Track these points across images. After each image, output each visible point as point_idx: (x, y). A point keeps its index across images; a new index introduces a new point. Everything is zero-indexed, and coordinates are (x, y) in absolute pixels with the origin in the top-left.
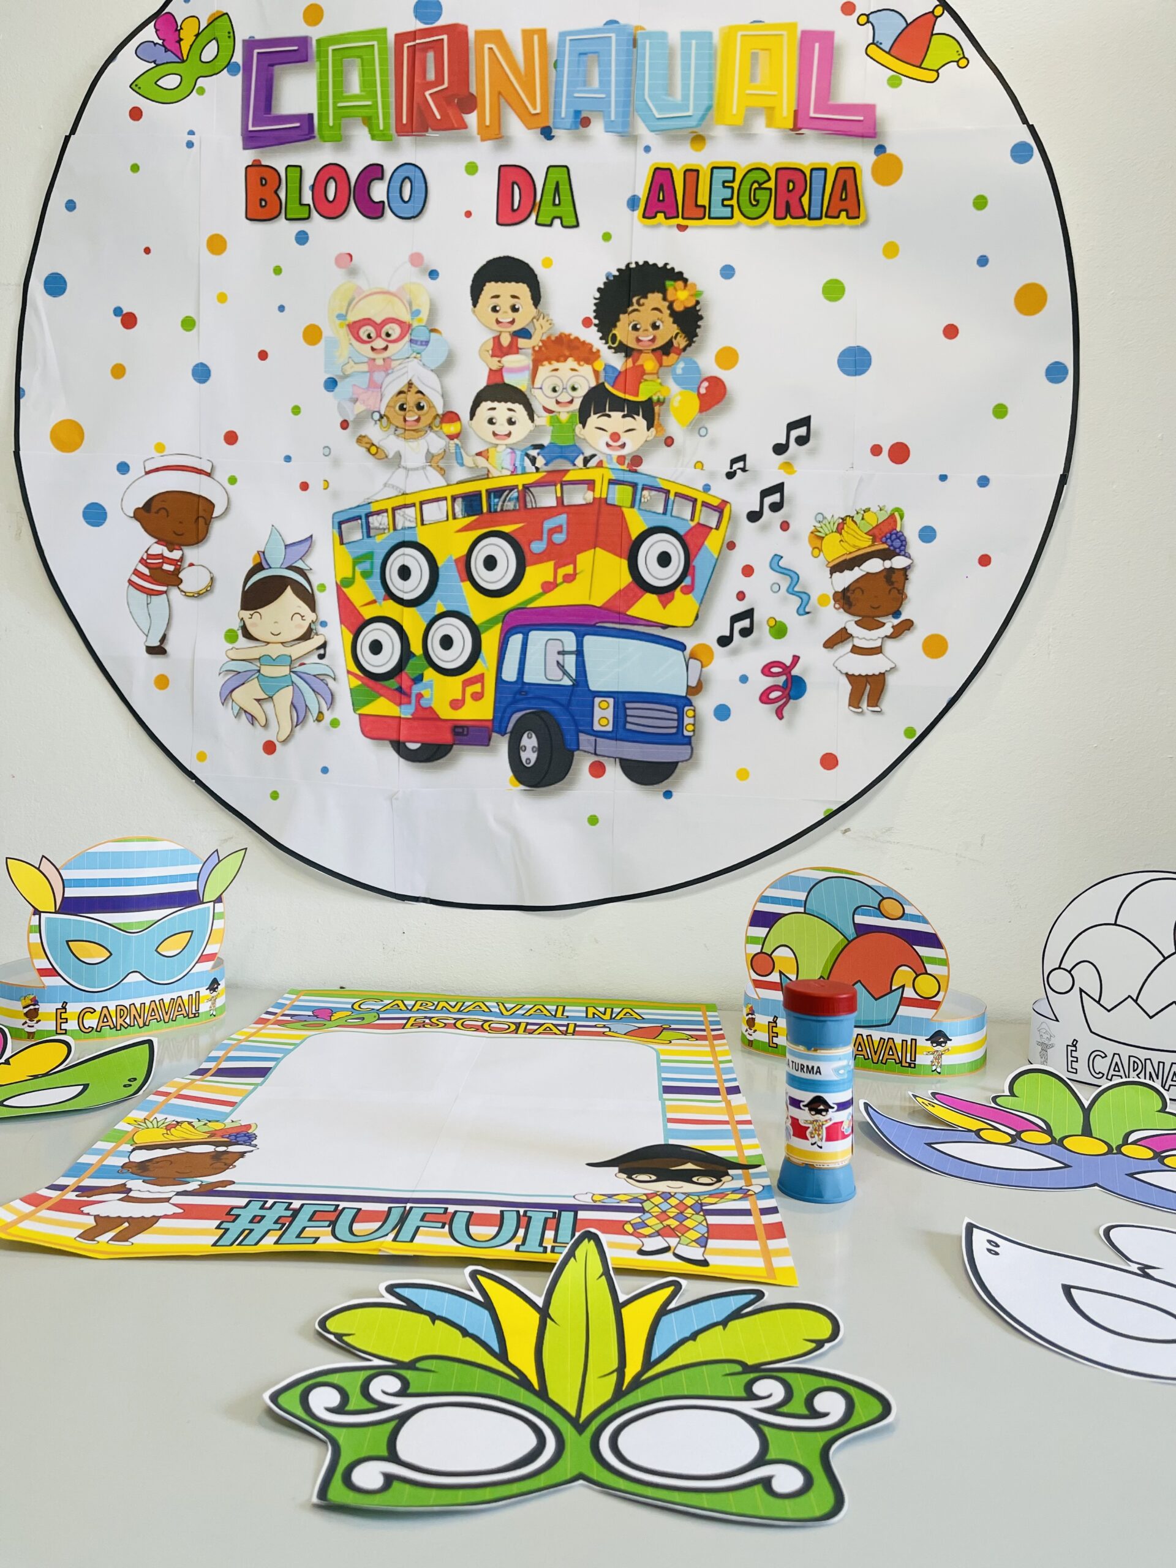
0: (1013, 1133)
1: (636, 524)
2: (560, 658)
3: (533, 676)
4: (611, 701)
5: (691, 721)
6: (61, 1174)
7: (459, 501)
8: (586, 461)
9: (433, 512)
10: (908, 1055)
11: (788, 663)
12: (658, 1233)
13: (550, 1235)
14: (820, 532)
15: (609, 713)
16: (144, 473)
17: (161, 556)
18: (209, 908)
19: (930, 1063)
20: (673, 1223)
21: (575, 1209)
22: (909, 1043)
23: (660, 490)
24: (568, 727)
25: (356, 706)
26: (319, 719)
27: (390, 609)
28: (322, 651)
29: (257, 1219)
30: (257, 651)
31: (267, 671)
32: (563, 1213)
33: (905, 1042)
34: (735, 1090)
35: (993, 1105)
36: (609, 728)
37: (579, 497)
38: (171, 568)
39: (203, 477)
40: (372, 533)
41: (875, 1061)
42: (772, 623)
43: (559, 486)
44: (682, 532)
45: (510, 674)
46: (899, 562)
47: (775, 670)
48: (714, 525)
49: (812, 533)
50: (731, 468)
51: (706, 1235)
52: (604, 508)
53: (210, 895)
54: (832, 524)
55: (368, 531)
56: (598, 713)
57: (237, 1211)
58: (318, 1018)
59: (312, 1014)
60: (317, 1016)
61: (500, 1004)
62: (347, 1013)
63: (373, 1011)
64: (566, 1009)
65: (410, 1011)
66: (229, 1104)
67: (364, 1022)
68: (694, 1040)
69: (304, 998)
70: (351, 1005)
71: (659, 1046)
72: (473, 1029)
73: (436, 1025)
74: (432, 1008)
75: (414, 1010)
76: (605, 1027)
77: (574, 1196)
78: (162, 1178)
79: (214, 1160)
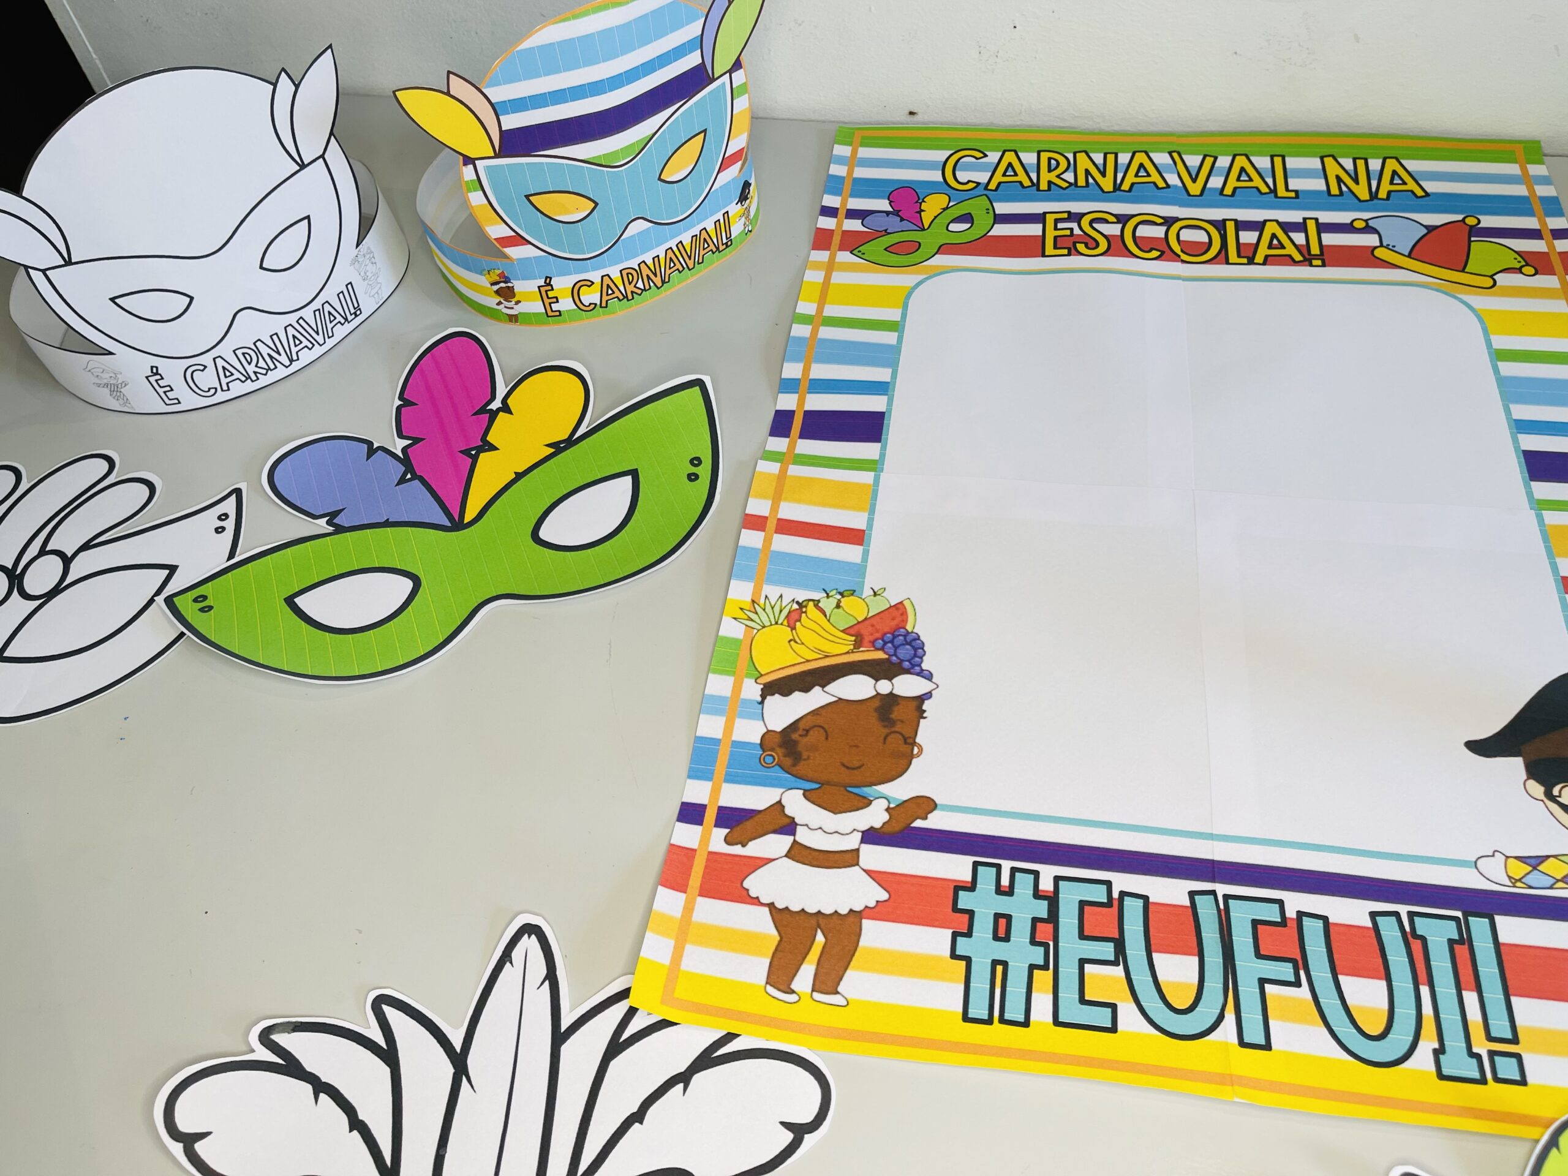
6: (684, 771)
13: (1471, 998)
18: (724, 84)
32: (1470, 918)
53: (722, 64)
57: (965, 900)
58: (902, 220)
59: (890, 209)
60: (899, 216)
61: (1175, 155)
62: (943, 201)
63: (980, 190)
64: (1288, 166)
65: (1038, 189)
66: (854, 537)
67: (977, 232)
68: (1532, 271)
69: (864, 152)
70: (940, 172)
71: (1480, 301)
72: (1155, 254)
73: (1094, 245)
74: (1072, 180)
75: (1044, 186)
76: (1368, 229)
77: (1476, 862)
78: (828, 783)
79: (885, 726)
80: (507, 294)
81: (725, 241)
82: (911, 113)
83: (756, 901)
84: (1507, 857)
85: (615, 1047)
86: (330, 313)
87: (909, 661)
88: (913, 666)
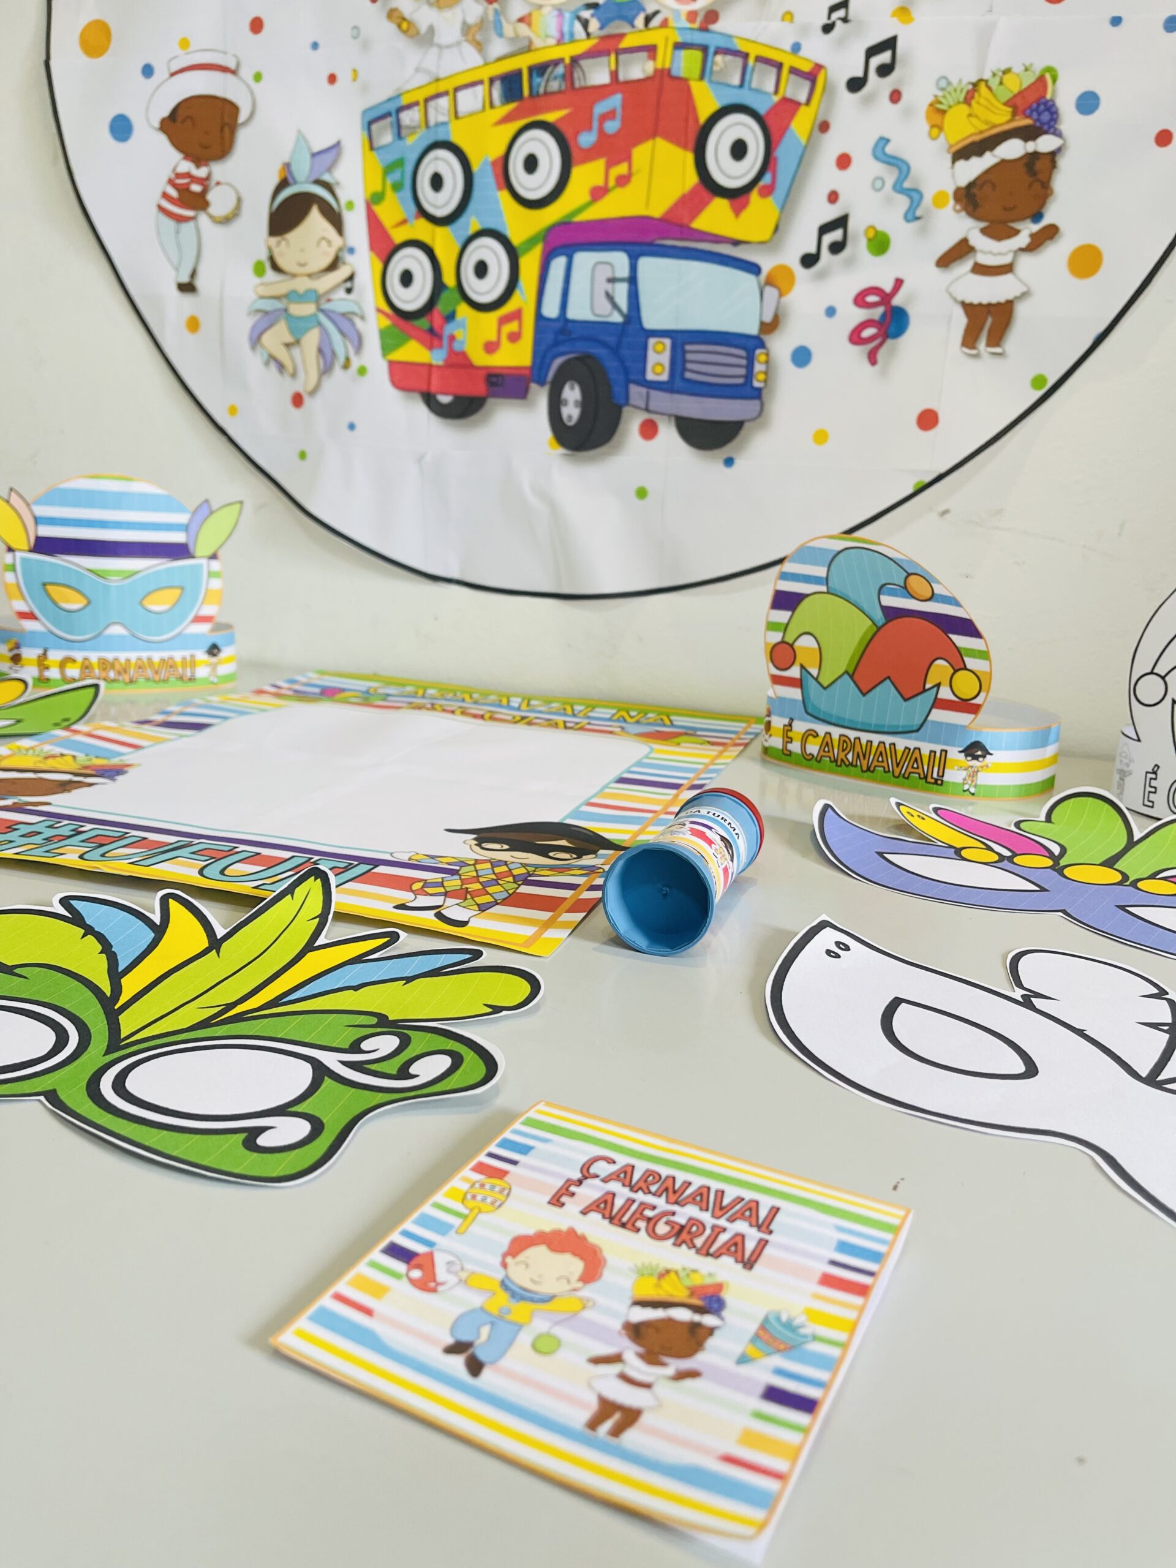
0: (1007, 854)
1: (706, 102)
2: (609, 287)
3: (578, 311)
4: (668, 342)
5: (762, 368)
7: (497, 85)
8: (648, 20)
9: (470, 100)
10: (936, 769)
11: (888, 288)
12: (445, 893)
14: (941, 103)
15: (665, 358)
16: (167, 75)
17: (188, 175)
18: (203, 564)
19: (961, 781)
20: (475, 887)
21: (380, 862)
22: (938, 755)
23: (736, 53)
24: (616, 377)
25: (386, 349)
26: (346, 365)
27: (422, 230)
28: (348, 285)
29: (30, 834)
30: (283, 286)
31: (297, 310)
32: (363, 864)
33: (933, 754)
35: (1011, 828)
36: (664, 377)
37: (637, 69)
38: (196, 188)
39: (229, 76)
40: (404, 132)
41: (897, 774)
42: (871, 234)
43: (613, 57)
44: (762, 110)
45: (551, 310)
46: (1045, 144)
47: (872, 299)
48: (802, 97)
49: (931, 105)
50: (829, 18)
51: (499, 901)
52: (667, 82)
53: (202, 548)
54: (958, 91)
55: (399, 131)
56: (652, 358)
57: (20, 826)
62: (356, 694)
66: (134, 747)
68: (708, 744)
69: (328, 678)
70: (367, 688)
71: (660, 747)
72: (469, 716)
76: (619, 727)
80: (17, 659)
81: (189, 675)
84: (418, 853)
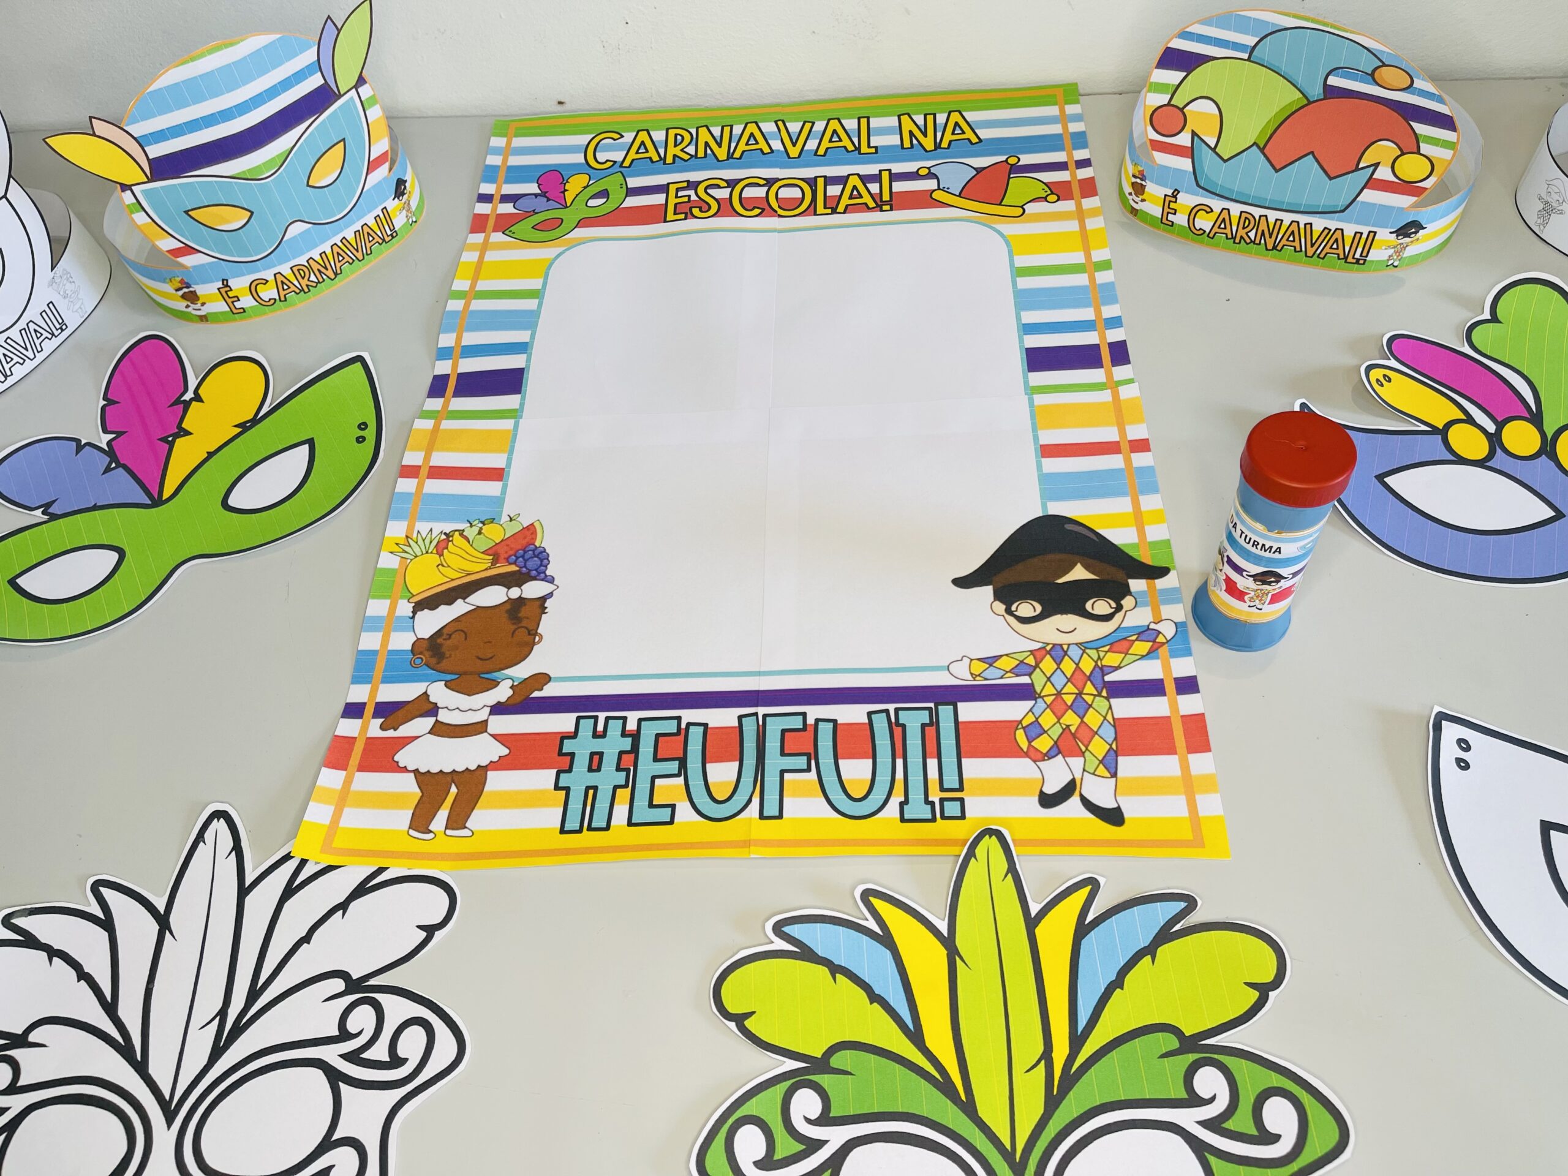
0: (1491, 428)
6: (348, 679)
10: (1359, 250)
12: (1057, 749)
13: (932, 764)
18: (352, 98)
20: (1071, 719)
21: (951, 695)
22: (1364, 236)
29: (596, 762)
32: (940, 707)
33: (1358, 235)
34: (1120, 353)
35: (1467, 350)
41: (1310, 254)
51: (1114, 746)
53: (345, 81)
57: (568, 746)
58: (548, 200)
59: (539, 191)
60: (546, 197)
61: (780, 123)
62: (583, 179)
63: (616, 168)
64: (871, 126)
65: (665, 163)
66: (496, 474)
67: (611, 205)
68: (1055, 198)
69: (518, 142)
70: (583, 155)
71: (1011, 229)
72: (757, 211)
73: (707, 208)
74: (693, 153)
75: (669, 160)
76: (931, 175)
77: (948, 666)
78: (465, 673)
79: (513, 624)
80: (192, 297)
81: (389, 233)
82: (560, 103)
83: (405, 770)
84: (972, 660)
85: (289, 892)
86: (35, 331)
87: (536, 570)
88: (539, 573)
